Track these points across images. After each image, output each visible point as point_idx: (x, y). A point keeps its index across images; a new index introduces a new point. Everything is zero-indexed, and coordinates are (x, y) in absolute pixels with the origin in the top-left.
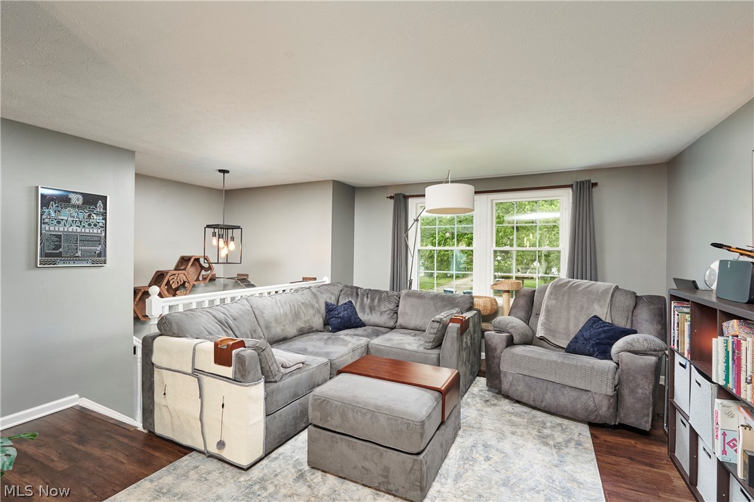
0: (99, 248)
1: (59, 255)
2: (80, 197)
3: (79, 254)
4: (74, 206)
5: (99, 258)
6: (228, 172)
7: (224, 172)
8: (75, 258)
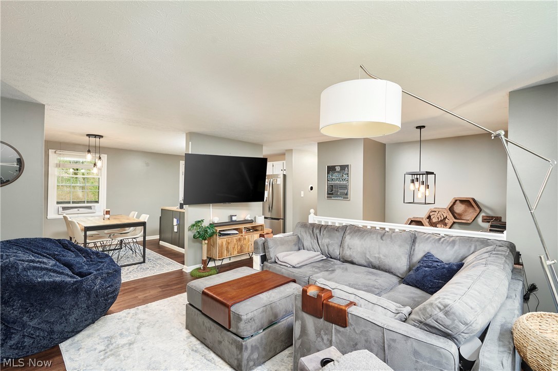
0: (346, 191)
1: (332, 194)
2: (339, 167)
3: (339, 194)
4: (337, 172)
5: (345, 196)
6: (424, 127)
7: (420, 127)
8: (337, 196)
